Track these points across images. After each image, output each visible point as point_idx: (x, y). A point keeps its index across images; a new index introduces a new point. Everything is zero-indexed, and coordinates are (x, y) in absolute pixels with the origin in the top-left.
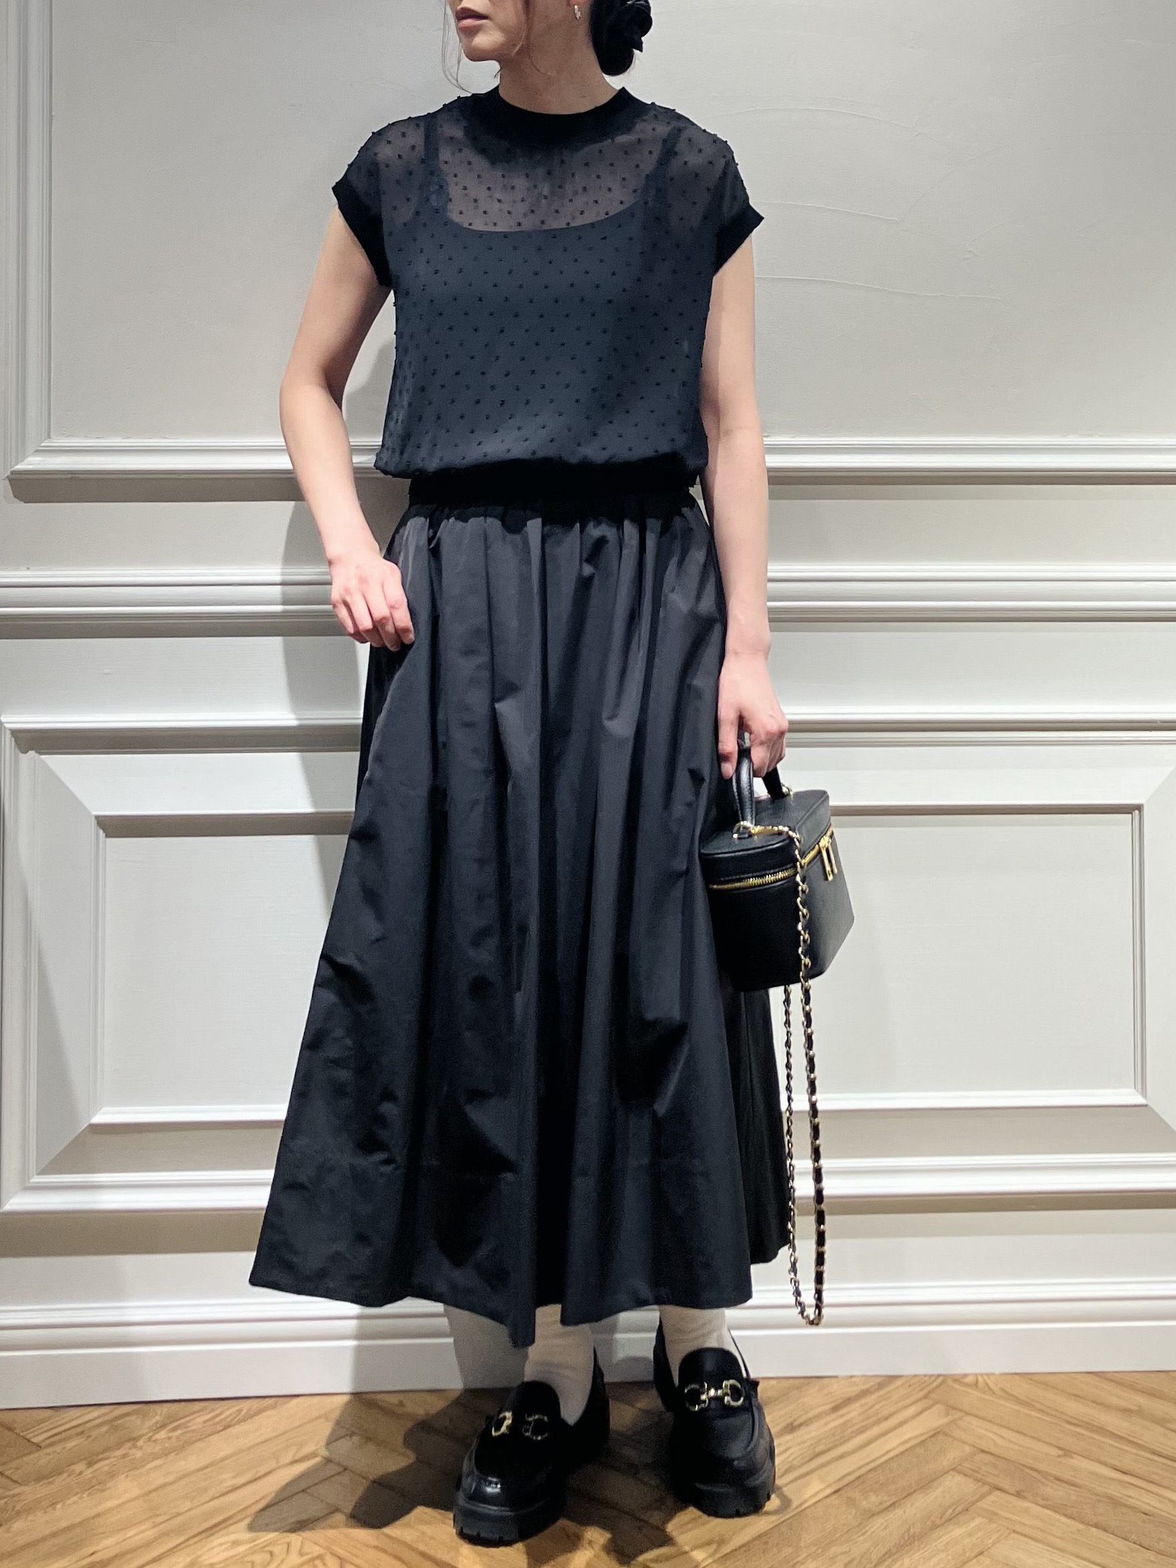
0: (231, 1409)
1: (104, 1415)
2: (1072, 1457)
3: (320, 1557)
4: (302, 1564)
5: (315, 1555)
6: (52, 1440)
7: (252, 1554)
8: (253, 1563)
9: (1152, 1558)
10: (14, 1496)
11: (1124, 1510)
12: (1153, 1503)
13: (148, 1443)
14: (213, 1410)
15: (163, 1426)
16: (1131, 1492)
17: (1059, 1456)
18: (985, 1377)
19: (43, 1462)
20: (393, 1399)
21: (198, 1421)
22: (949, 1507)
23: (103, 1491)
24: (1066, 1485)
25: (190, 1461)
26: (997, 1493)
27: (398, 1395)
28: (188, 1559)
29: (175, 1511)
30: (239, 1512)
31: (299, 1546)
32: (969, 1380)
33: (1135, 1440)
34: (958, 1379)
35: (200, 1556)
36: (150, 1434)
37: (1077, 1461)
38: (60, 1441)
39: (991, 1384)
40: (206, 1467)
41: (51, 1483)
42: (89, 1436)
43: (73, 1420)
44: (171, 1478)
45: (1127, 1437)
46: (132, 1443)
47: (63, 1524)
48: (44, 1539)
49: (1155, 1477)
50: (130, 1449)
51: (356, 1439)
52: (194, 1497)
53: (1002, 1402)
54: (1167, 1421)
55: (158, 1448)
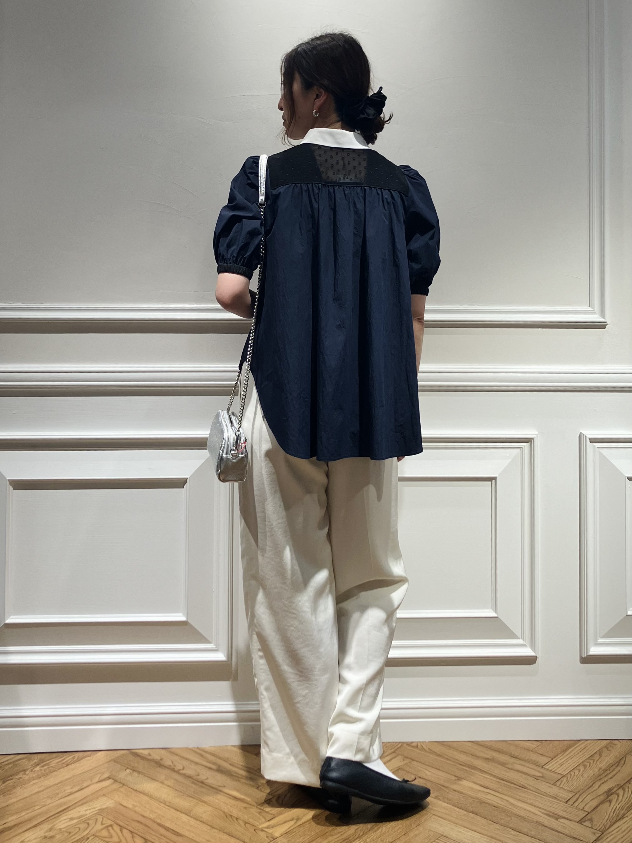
0: (69, 758)
1: (11, 759)
2: (461, 781)
3: (111, 826)
4: (102, 829)
5: (108, 824)
7: (79, 824)
8: (80, 829)
9: (498, 828)
11: (485, 805)
12: (499, 802)
13: (31, 773)
14: (61, 757)
15: (38, 764)
16: (490, 797)
17: (455, 780)
18: (421, 743)
20: (146, 752)
21: (54, 763)
23: (10, 794)
24: (459, 794)
25: (50, 781)
27: (149, 750)
28: (50, 826)
29: (43, 804)
30: (73, 804)
31: (101, 820)
32: (414, 744)
33: (492, 773)
35: (54, 825)
36: (31, 769)
37: (464, 783)
39: (424, 747)
40: (58, 784)
42: (3, 769)
44: (40, 789)
45: (487, 771)
46: (23, 772)
49: (500, 790)
50: (23, 775)
51: (128, 771)
52: (52, 798)
53: (429, 755)
54: (506, 764)
55: (36, 774)
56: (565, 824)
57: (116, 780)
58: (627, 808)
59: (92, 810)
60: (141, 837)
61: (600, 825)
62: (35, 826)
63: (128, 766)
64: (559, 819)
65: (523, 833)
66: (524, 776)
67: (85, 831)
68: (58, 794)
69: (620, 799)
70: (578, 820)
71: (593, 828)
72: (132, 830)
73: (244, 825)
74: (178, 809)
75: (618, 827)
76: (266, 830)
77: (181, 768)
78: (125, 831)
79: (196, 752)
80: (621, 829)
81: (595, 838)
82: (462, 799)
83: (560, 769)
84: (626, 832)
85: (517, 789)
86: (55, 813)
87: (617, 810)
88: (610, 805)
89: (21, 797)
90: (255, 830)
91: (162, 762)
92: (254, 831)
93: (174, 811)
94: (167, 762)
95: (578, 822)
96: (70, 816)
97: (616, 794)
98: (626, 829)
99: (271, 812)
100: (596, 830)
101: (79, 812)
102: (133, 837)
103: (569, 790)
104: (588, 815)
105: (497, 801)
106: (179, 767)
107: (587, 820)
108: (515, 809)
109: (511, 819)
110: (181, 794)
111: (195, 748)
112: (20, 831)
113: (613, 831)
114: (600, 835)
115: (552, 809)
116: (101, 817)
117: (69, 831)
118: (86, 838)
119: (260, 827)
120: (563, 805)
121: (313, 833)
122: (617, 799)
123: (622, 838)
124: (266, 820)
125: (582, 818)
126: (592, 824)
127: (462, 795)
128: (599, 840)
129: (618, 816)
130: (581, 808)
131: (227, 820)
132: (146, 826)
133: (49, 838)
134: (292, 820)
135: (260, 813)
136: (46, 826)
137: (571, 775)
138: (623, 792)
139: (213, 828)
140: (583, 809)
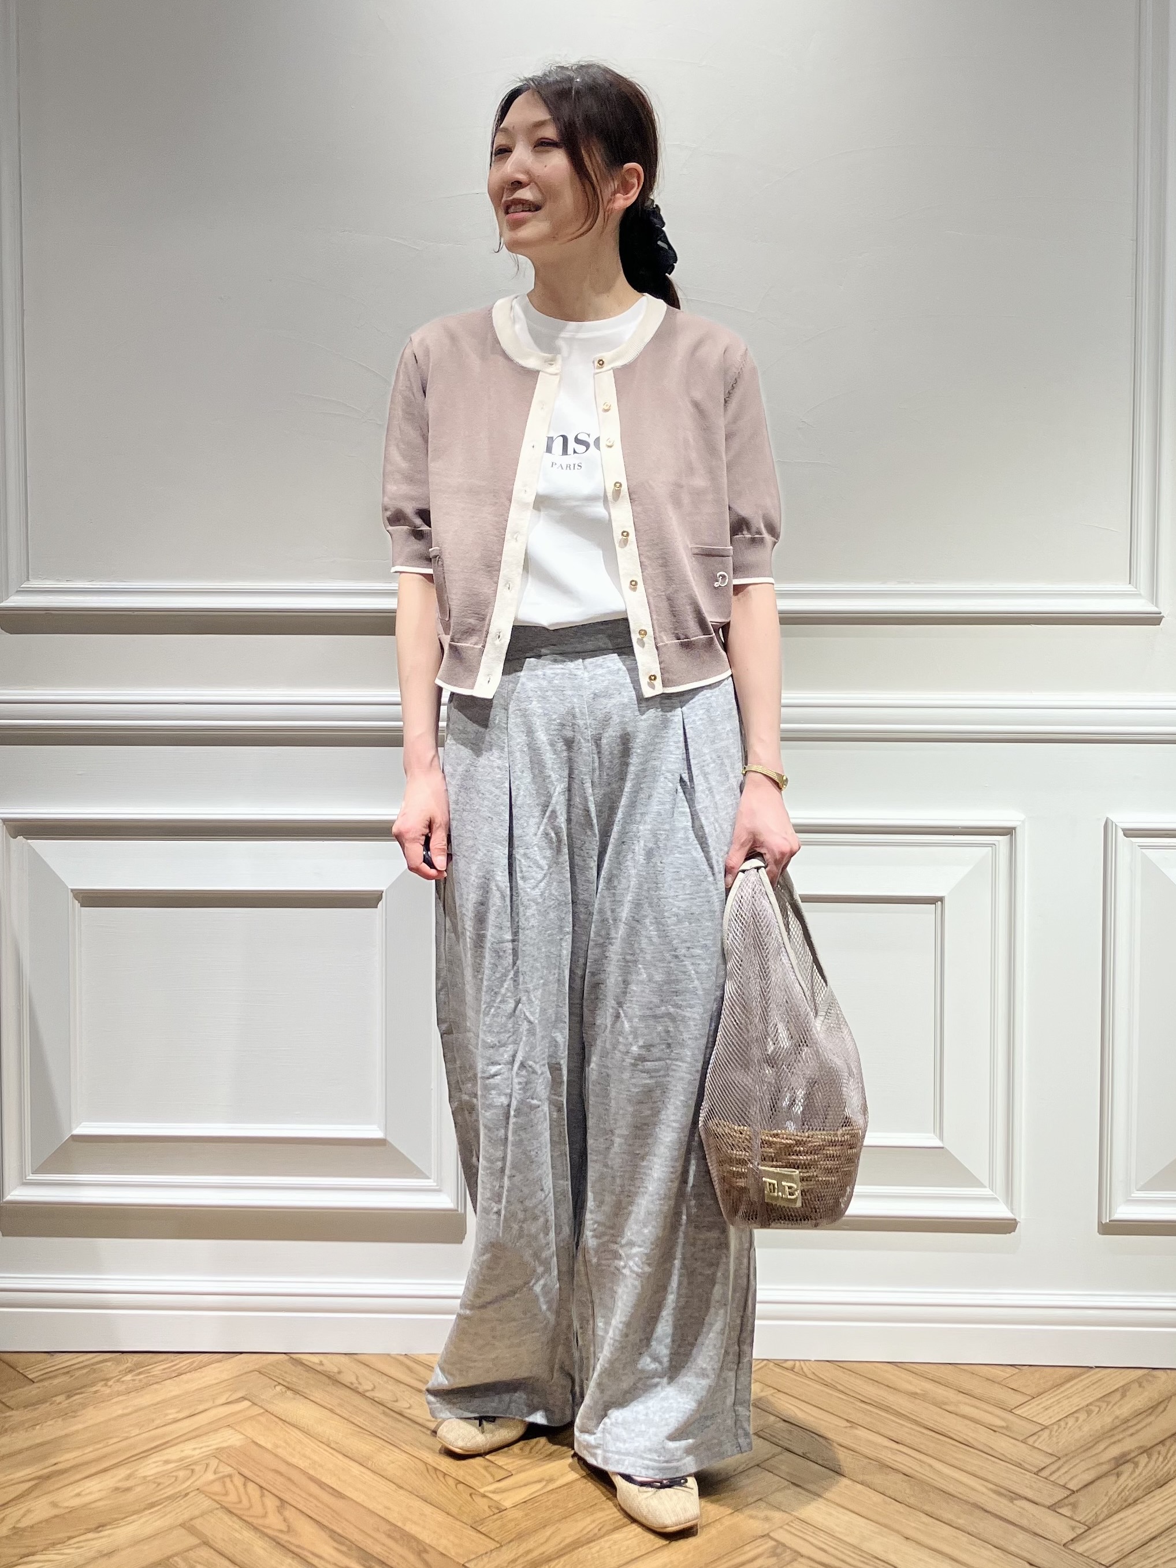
0: (185, 1361)
1: (87, 1360)
2: (856, 1429)
3: (230, 1476)
4: (213, 1481)
5: (226, 1473)
6: (45, 1376)
7: (178, 1470)
8: (176, 1477)
9: (902, 1510)
10: (5, 1417)
11: (888, 1470)
12: (913, 1467)
14: (172, 1361)
15: (131, 1371)
16: (900, 1458)
17: (846, 1427)
18: (802, 1362)
19: (34, 1392)
20: (315, 1359)
21: (157, 1370)
22: (743, 1463)
23: (75, 1417)
24: (845, 1450)
25: (145, 1399)
26: (787, 1454)
27: (321, 1357)
28: (128, 1472)
29: (126, 1435)
30: (174, 1439)
31: (215, 1466)
32: (789, 1364)
33: (914, 1418)
34: (778, 1364)
35: (137, 1470)
36: (119, 1377)
37: (861, 1433)
38: (50, 1378)
39: (805, 1369)
40: (158, 1403)
41: (35, 1409)
42: (72, 1376)
43: (62, 1363)
44: (126, 1411)
46: (103, 1383)
47: (38, 1441)
48: (20, 1452)
49: (922, 1446)
50: (102, 1386)
51: (278, 1388)
52: (143, 1426)
53: (810, 1383)
54: (945, 1404)
55: (124, 1387)
56: (1024, 1509)
57: (256, 1401)
58: (1149, 1487)
59: (204, 1450)
60: (277, 1496)
61: (1088, 1514)
62: (105, 1470)
63: (281, 1382)
64: (1016, 1500)
65: (944, 1520)
66: (972, 1425)
67: (184, 1482)
68: (153, 1421)
69: (1137, 1472)
70: (1049, 1504)
71: (1075, 1518)
72: (264, 1485)
73: (454, 1487)
74: (349, 1455)
75: (1121, 1519)
76: (490, 1495)
77: (370, 1388)
78: (250, 1485)
79: (402, 1363)
80: (1125, 1523)
81: (1072, 1537)
82: (848, 1459)
83: (1041, 1415)
84: (1134, 1527)
85: (954, 1448)
86: (141, 1450)
87: (1126, 1491)
88: (1116, 1482)
89: (91, 1423)
90: (471, 1495)
91: (340, 1378)
92: (470, 1498)
93: (340, 1457)
94: (348, 1378)
95: (1049, 1508)
96: (165, 1458)
97: (1133, 1463)
98: (1135, 1524)
99: (505, 1467)
100: (1079, 1522)
101: (182, 1451)
102: (262, 1496)
103: (1050, 1451)
104: (1074, 1495)
105: (910, 1465)
106: (366, 1386)
107: (1067, 1505)
108: (942, 1481)
109: (929, 1496)
110: (360, 1430)
111: (401, 1355)
112: (78, 1476)
113: (1110, 1525)
114: (1083, 1530)
115: (1006, 1483)
116: (217, 1461)
117: (159, 1480)
118: (183, 1493)
119: (482, 1491)
120: (1031, 1477)
121: (570, 1505)
122: (1134, 1471)
123: (1125, 1537)
124: (494, 1478)
125: (1059, 1501)
126: (1074, 1512)
127: (850, 1452)
128: (1081, 1540)
129: (1125, 1501)
130: (1062, 1482)
131: (427, 1474)
132: (289, 1479)
133: (123, 1491)
134: (540, 1481)
135: (486, 1468)
136: (123, 1472)
137: (1059, 1427)
138: (1147, 1460)
139: (401, 1488)
140: (1064, 1487)
